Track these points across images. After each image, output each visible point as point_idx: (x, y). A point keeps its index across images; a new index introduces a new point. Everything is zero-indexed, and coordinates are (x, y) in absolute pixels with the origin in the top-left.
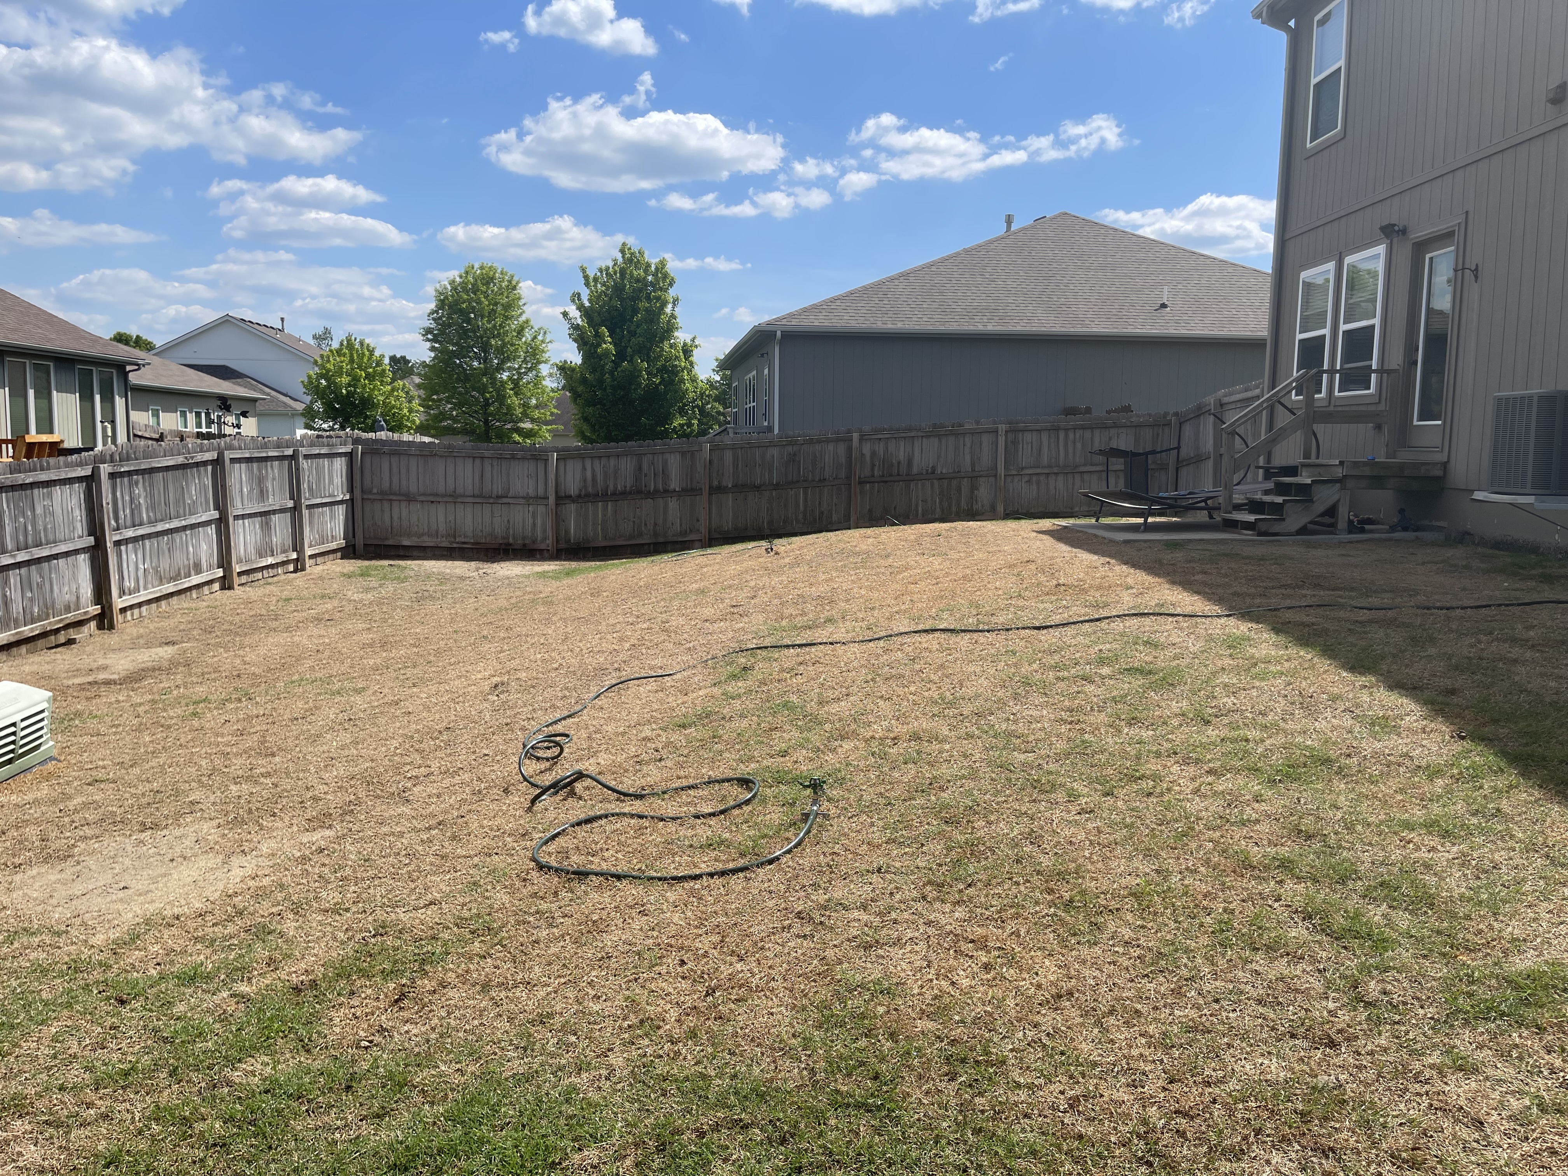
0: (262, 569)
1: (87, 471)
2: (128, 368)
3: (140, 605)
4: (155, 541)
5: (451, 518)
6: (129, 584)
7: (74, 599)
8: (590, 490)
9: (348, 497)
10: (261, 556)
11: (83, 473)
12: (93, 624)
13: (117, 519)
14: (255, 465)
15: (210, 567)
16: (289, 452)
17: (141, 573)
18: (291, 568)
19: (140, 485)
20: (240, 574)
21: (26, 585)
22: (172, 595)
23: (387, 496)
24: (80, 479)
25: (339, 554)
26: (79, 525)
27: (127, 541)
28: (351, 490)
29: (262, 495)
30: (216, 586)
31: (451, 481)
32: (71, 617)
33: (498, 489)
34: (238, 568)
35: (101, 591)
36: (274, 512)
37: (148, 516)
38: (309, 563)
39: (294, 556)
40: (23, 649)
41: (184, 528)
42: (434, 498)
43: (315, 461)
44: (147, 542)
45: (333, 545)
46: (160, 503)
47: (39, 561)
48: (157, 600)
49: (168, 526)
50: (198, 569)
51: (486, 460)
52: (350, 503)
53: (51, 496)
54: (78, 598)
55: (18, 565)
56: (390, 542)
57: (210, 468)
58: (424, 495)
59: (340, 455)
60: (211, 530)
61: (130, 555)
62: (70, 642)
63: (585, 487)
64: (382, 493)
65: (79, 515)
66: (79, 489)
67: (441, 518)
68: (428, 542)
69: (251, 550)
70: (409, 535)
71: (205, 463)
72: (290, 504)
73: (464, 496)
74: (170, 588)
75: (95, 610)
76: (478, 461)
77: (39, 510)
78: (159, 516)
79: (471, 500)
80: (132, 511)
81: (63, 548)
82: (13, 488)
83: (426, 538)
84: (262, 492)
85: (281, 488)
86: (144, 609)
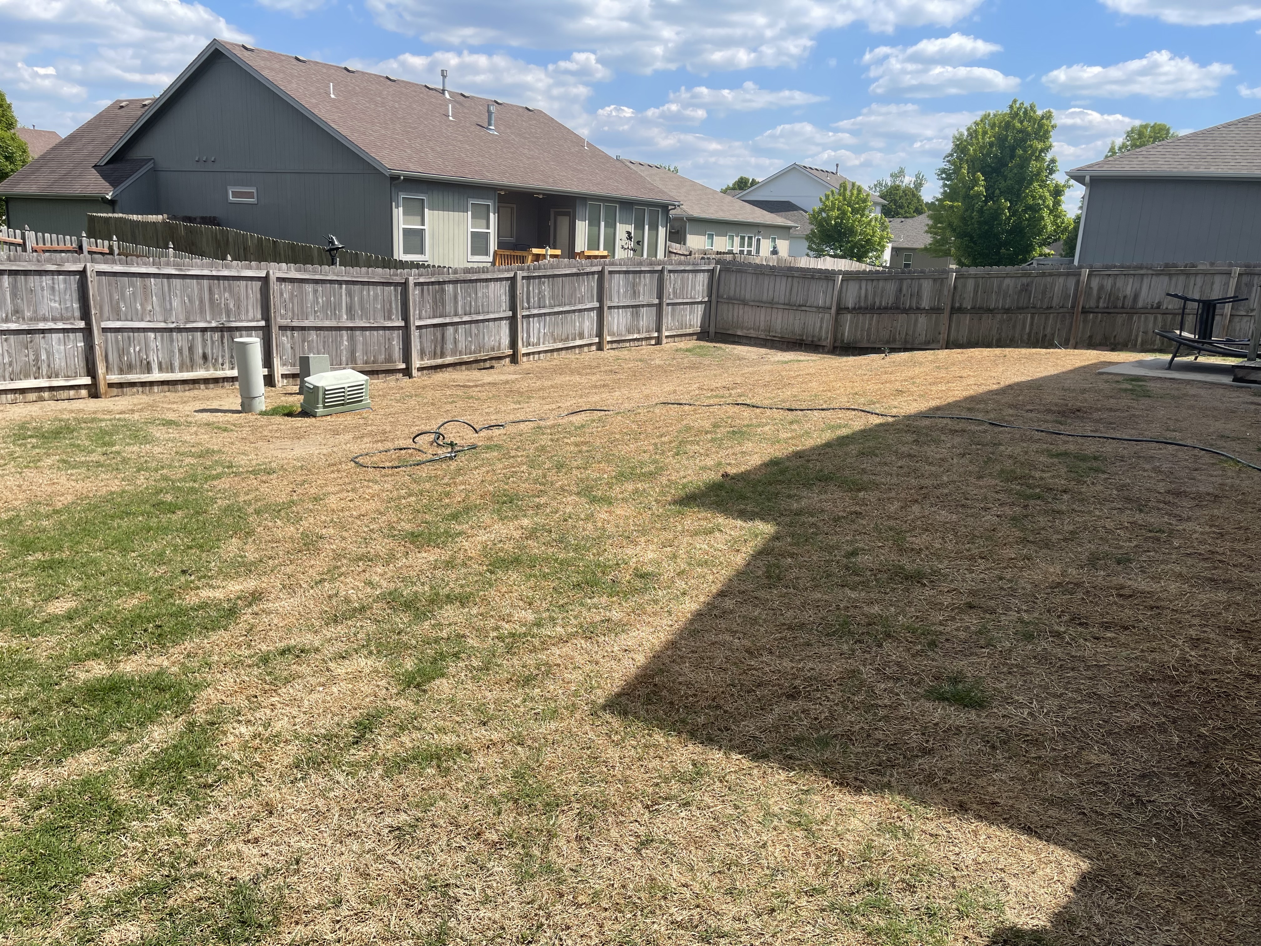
0: (630, 340)
1: (511, 275)
2: (670, 207)
3: (539, 353)
4: (553, 317)
5: (768, 318)
6: (533, 340)
7: (497, 344)
8: (862, 304)
9: (706, 299)
10: (629, 332)
11: (508, 276)
12: (508, 360)
13: (528, 302)
14: (631, 276)
15: (590, 336)
16: (660, 268)
17: (542, 335)
18: (653, 342)
19: (546, 284)
20: (609, 342)
21: (468, 334)
22: (562, 349)
23: (732, 300)
24: (507, 279)
25: (695, 337)
26: (504, 304)
27: (534, 316)
28: (710, 295)
29: (635, 294)
30: (594, 348)
31: (771, 293)
32: (493, 354)
33: (800, 300)
34: (609, 339)
35: (513, 344)
36: (643, 306)
37: (550, 302)
38: (664, 341)
39: (656, 335)
40: (464, 367)
41: (574, 311)
42: (759, 304)
43: (681, 275)
44: (548, 318)
45: (690, 331)
46: (558, 295)
47: (477, 321)
48: (552, 351)
49: (561, 309)
50: (581, 336)
51: (795, 279)
52: (708, 304)
53: (487, 287)
54: (500, 344)
55: (465, 323)
56: (730, 332)
57: (596, 276)
58: (754, 301)
59: (703, 271)
60: (594, 314)
61: (535, 324)
62: (492, 367)
63: (859, 302)
64: (729, 298)
65: (505, 299)
66: (506, 285)
67: (762, 318)
68: (753, 334)
69: (623, 329)
70: (742, 328)
71: (593, 273)
72: (656, 301)
73: (778, 304)
74: (560, 345)
75: (510, 352)
76: (790, 279)
77: (480, 295)
78: (557, 303)
79: (782, 306)
80: (539, 299)
81: (492, 316)
82: (465, 281)
83: (752, 331)
84: (634, 292)
85: (651, 291)
86: (541, 355)
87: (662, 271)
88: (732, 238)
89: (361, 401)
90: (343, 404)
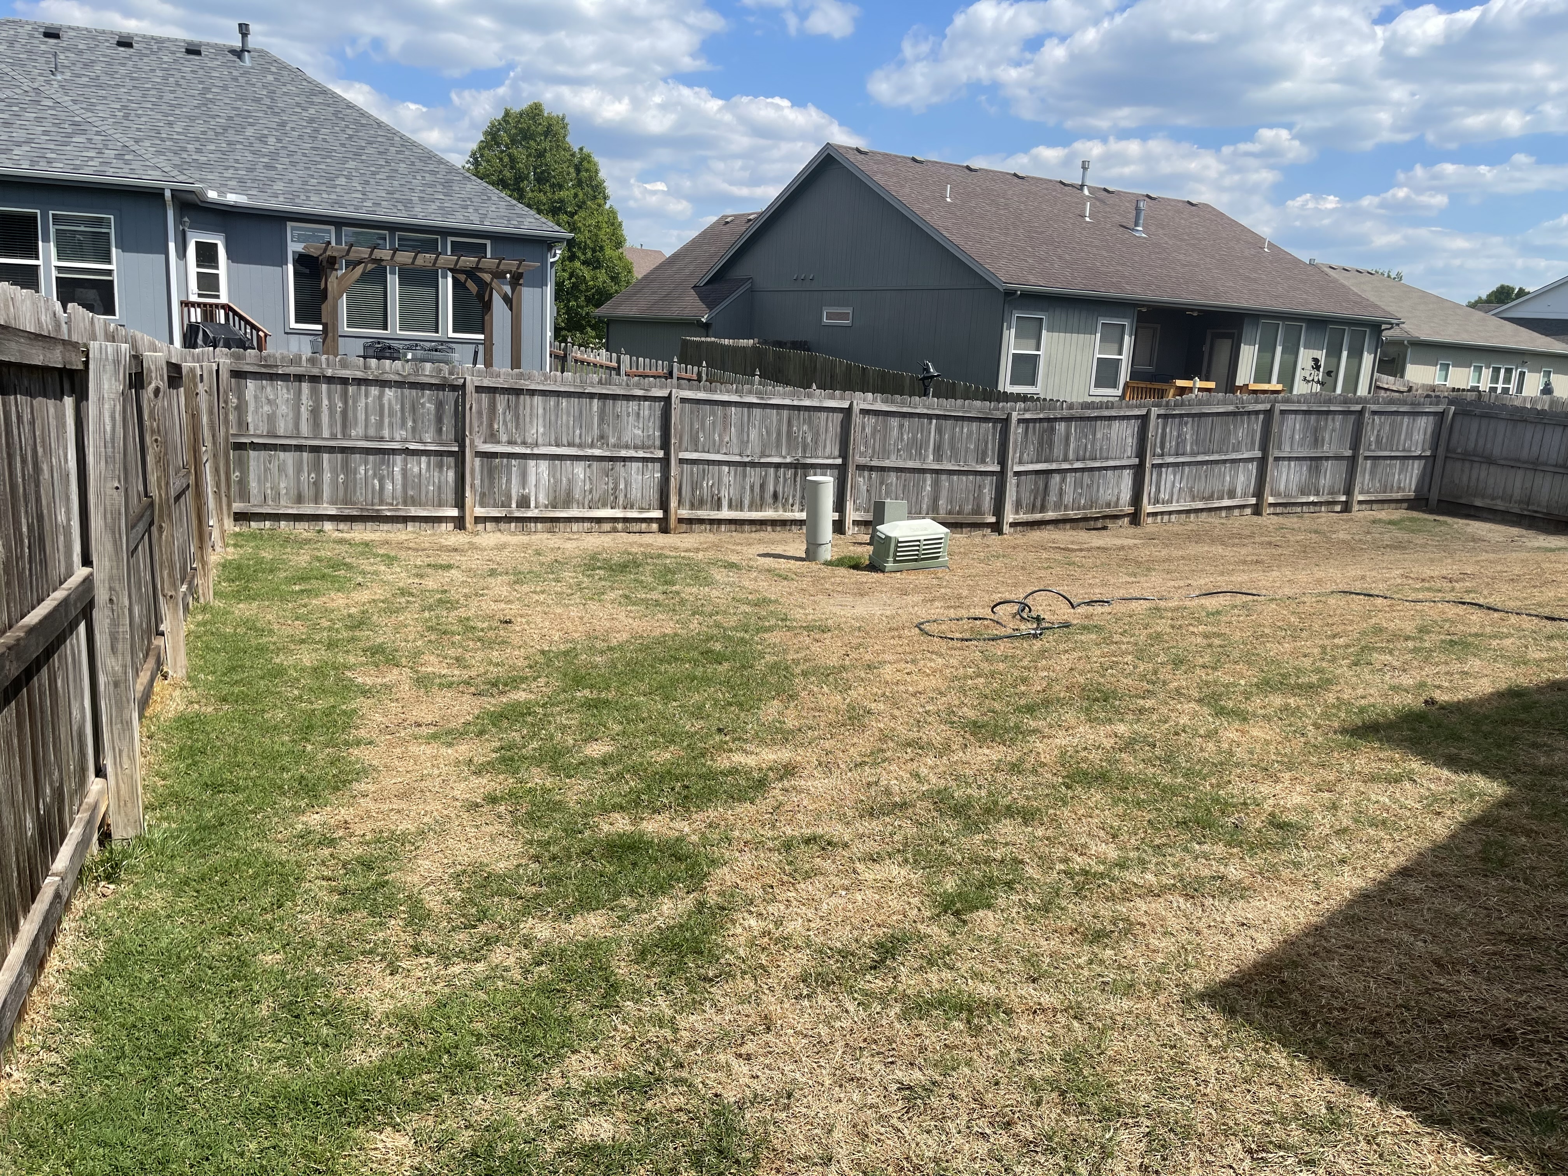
0: (1302, 504)
1: (1143, 412)
2: (1383, 327)
3: (1170, 513)
4: (1194, 469)
5: (1528, 485)
6: (1164, 496)
7: (1115, 499)
9: (1428, 453)
10: (1303, 493)
11: (1139, 413)
12: (1126, 520)
13: (1162, 447)
14: (1313, 418)
15: (1245, 495)
16: (1358, 408)
17: (1176, 490)
18: (1338, 508)
19: (1189, 425)
20: (1271, 505)
21: (1078, 484)
22: (1202, 510)
23: (1469, 457)
24: (1136, 417)
25: (1405, 505)
26: (1129, 449)
27: (1168, 465)
28: (1434, 448)
29: (1317, 441)
30: (1248, 511)
31: (1535, 449)
32: (1108, 511)
34: (1271, 500)
35: (1136, 499)
36: (1327, 458)
37: (1192, 448)
38: (1356, 507)
39: (1343, 498)
40: (1068, 526)
41: (1225, 462)
42: (1514, 464)
43: (1390, 419)
44: (1187, 469)
45: (1399, 496)
46: (1204, 440)
47: (1092, 469)
48: (1188, 512)
49: (1207, 458)
50: (1232, 494)
52: (1431, 459)
53: (1110, 427)
54: (1118, 499)
55: (1075, 470)
56: (1462, 501)
57: (1261, 417)
58: (1506, 459)
59: (1427, 414)
60: (1253, 467)
61: (1168, 476)
62: (1105, 528)
64: (1466, 453)
65: (1131, 442)
66: (1134, 425)
67: (1518, 484)
68: (1500, 505)
69: (1294, 488)
70: (1483, 497)
71: (1257, 413)
72: (1349, 453)
73: (1546, 464)
74: (1200, 505)
75: (1131, 510)
76: (1567, 430)
77: (1099, 435)
78: (1201, 450)
79: (1553, 469)
80: (1178, 444)
81: (1111, 463)
82: (1081, 419)
83: (1499, 502)
85: (1341, 439)
86: (1173, 517)
87: (1361, 413)
88: (1479, 369)
89: (938, 557)
90: (916, 560)
